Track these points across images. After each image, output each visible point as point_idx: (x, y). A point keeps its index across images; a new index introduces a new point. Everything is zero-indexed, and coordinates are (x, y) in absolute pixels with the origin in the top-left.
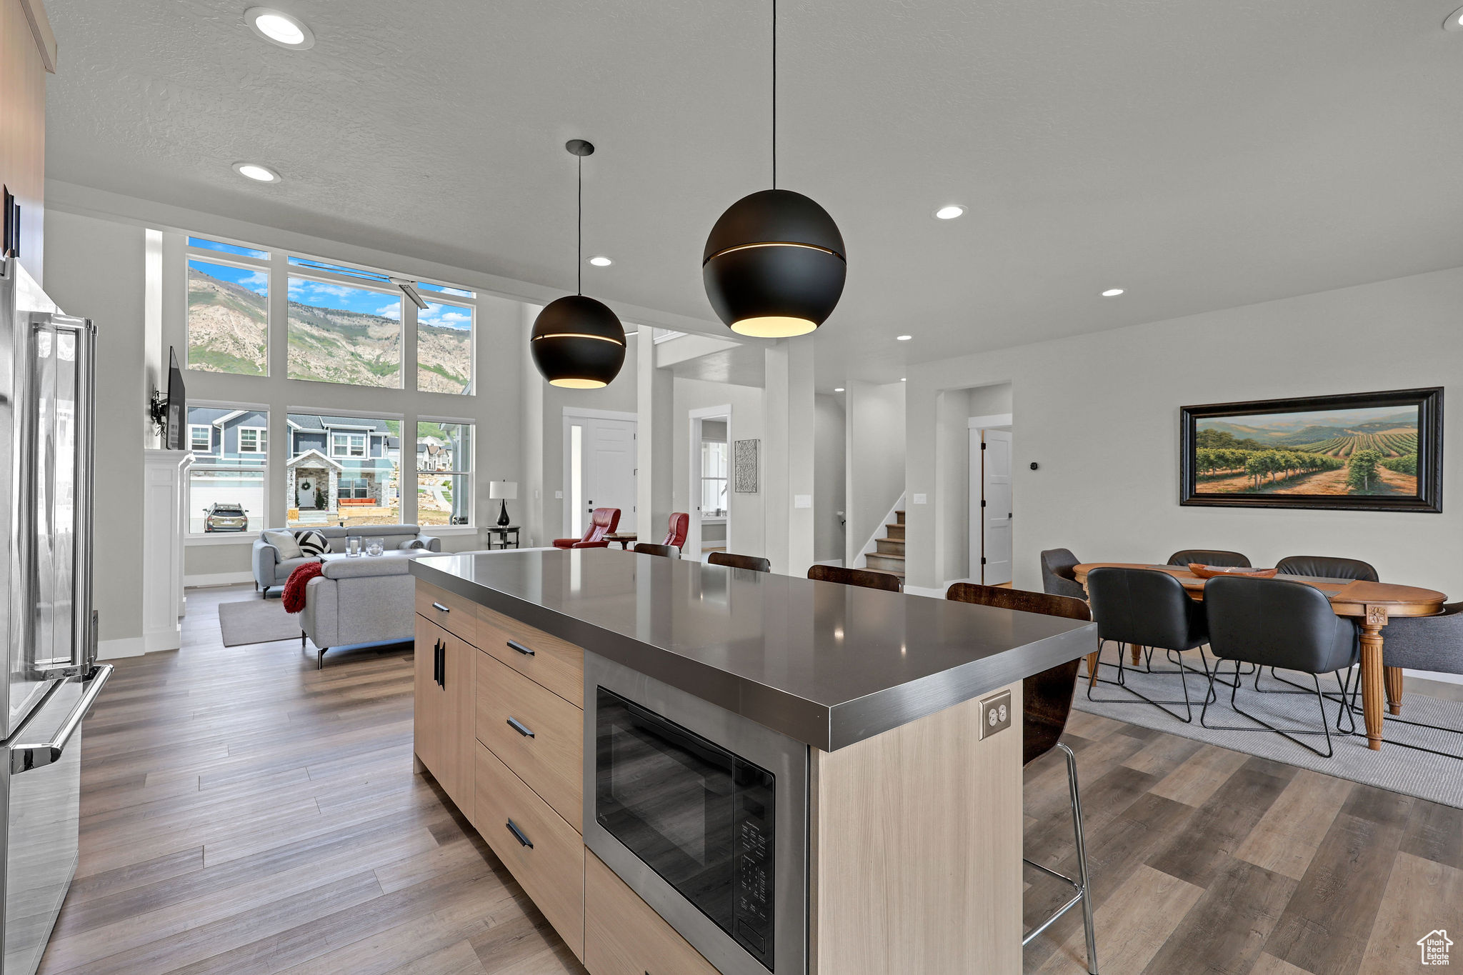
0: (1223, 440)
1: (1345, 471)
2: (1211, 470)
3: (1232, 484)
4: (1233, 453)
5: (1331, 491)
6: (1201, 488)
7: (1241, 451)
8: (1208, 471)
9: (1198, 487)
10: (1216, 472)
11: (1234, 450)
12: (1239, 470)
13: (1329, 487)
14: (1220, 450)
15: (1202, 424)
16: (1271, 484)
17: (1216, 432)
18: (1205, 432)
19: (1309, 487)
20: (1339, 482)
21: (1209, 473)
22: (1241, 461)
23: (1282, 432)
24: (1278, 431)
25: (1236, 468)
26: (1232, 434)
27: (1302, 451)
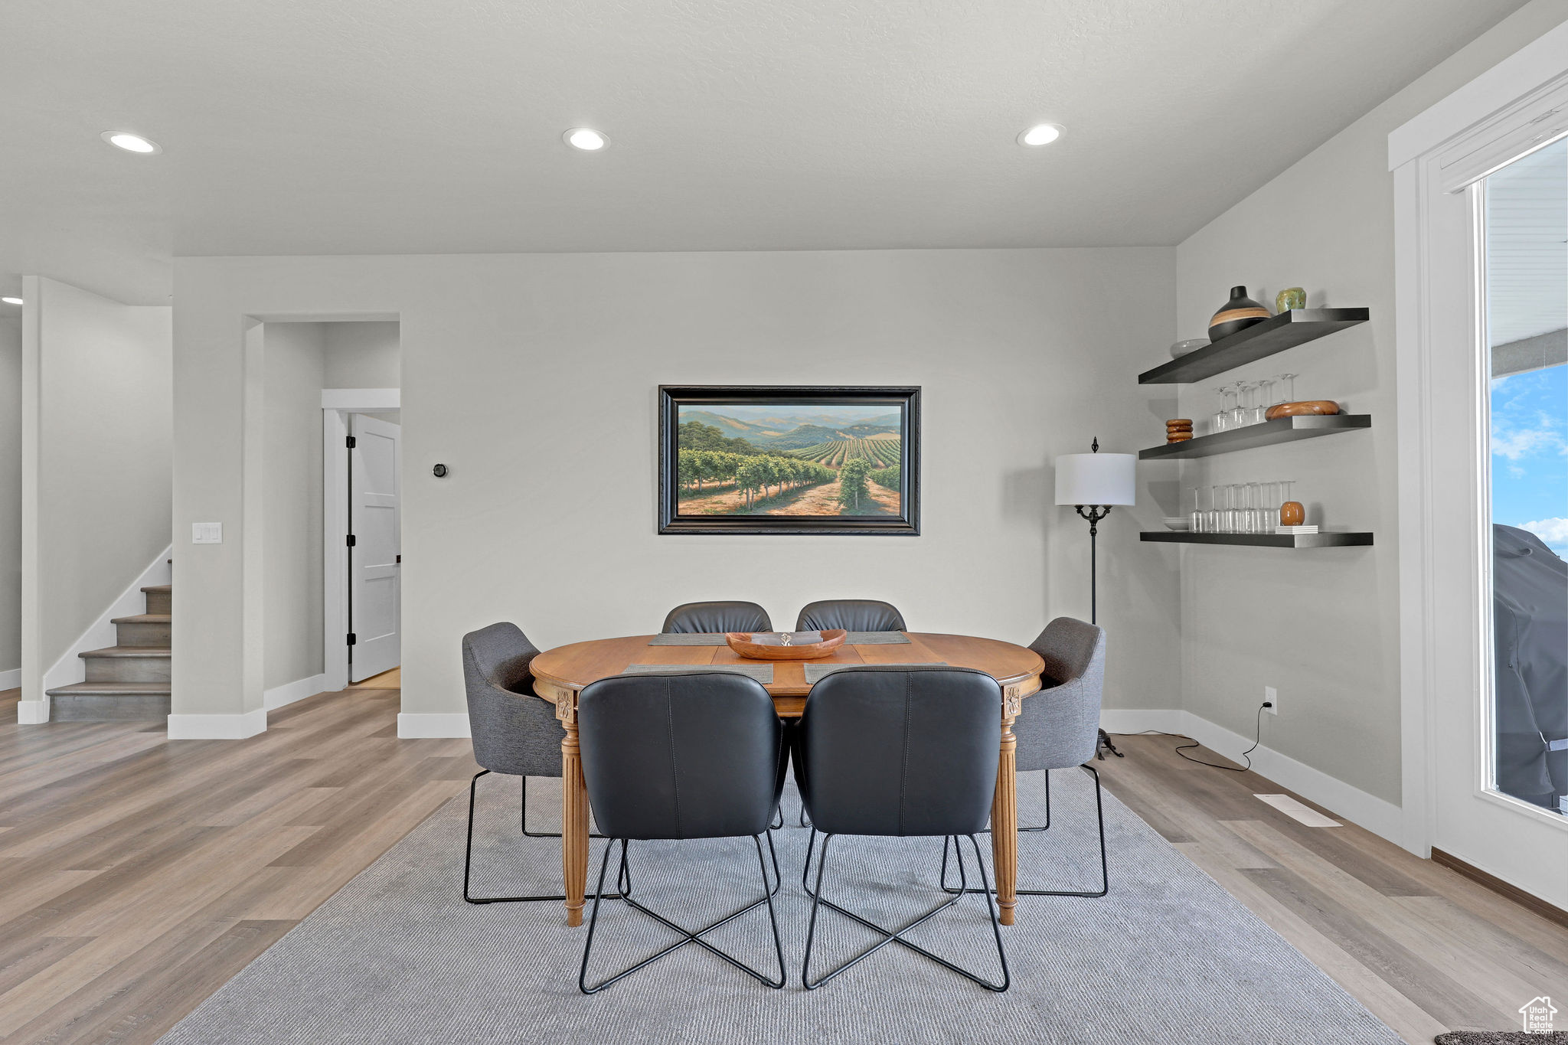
0: (711, 438)
1: (837, 485)
2: (696, 481)
3: (721, 502)
4: (722, 458)
5: (824, 511)
6: (686, 507)
7: (731, 455)
8: (693, 483)
9: (681, 506)
10: (703, 485)
11: (723, 454)
12: (729, 482)
13: (822, 505)
14: (707, 453)
15: (687, 413)
16: (764, 502)
17: (702, 426)
18: (690, 425)
19: (801, 508)
20: (831, 499)
21: (695, 486)
22: (731, 469)
23: (775, 430)
24: (771, 430)
25: (726, 480)
26: (721, 431)
27: (796, 457)
